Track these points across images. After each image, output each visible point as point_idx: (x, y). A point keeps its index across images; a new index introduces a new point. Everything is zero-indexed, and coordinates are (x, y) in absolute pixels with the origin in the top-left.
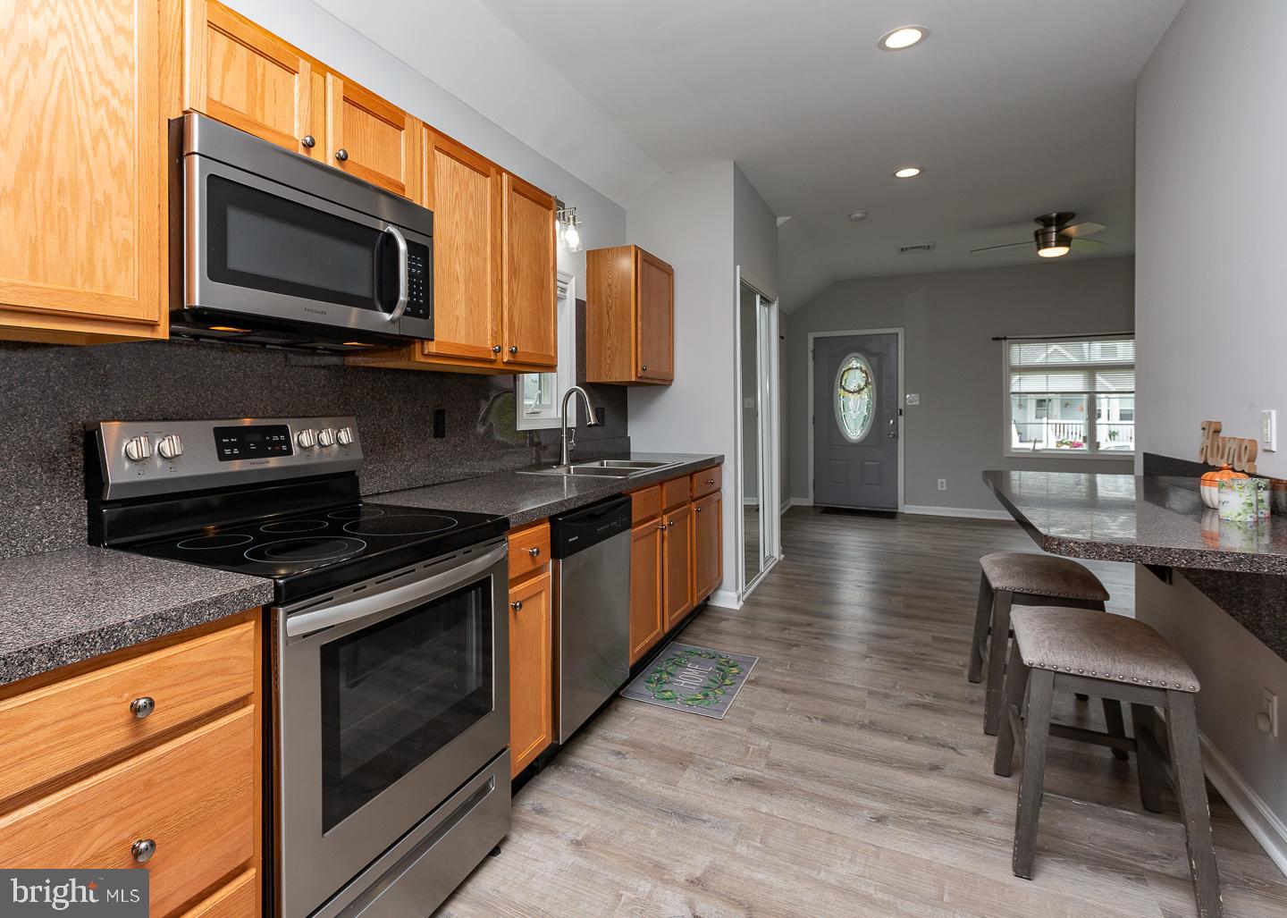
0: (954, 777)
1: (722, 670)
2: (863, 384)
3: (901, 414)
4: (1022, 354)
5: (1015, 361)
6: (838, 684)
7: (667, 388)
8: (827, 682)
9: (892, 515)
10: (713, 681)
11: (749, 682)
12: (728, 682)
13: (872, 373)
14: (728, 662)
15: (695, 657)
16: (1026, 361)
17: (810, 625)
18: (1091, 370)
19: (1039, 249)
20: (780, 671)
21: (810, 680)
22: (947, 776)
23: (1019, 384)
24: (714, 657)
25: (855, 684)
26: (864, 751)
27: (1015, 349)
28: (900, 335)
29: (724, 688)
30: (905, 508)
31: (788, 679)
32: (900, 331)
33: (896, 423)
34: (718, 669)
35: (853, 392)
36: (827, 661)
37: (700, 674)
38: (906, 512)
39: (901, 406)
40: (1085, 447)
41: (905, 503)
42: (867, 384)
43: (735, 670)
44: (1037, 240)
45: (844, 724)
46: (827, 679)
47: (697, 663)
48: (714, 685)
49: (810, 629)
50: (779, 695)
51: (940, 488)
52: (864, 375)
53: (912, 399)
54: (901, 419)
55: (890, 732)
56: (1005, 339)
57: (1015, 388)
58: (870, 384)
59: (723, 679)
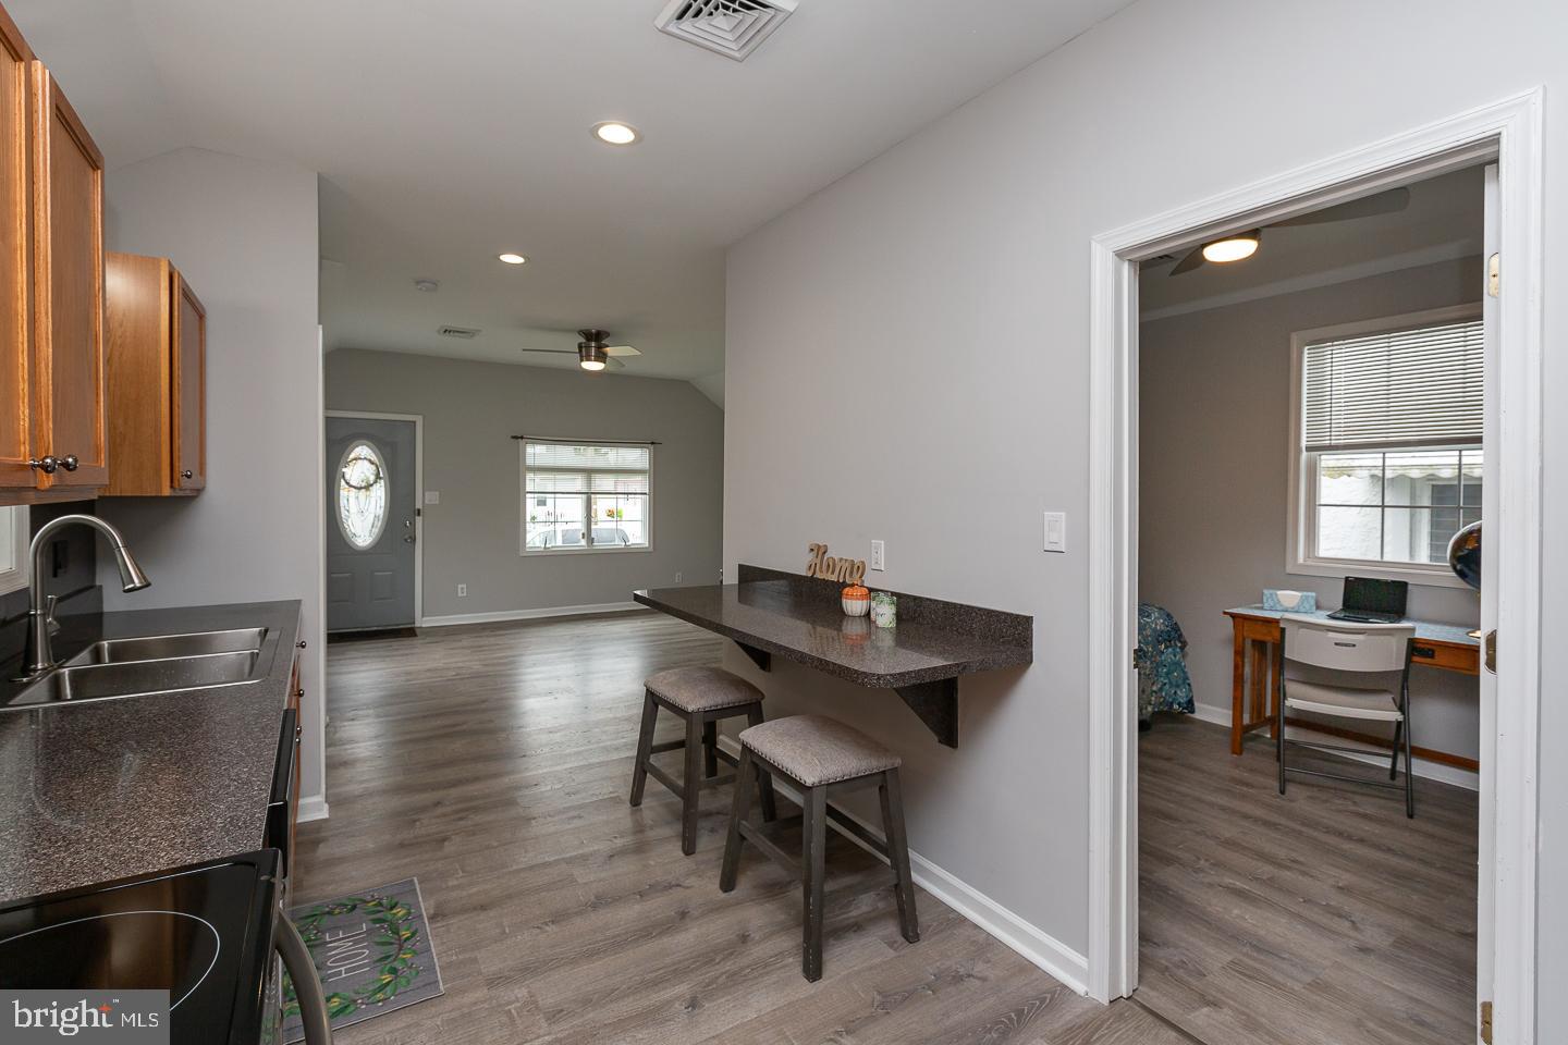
0: (703, 915)
1: (384, 921)
2: (372, 478)
3: (419, 514)
4: (536, 453)
5: (529, 461)
6: (531, 868)
7: (197, 499)
8: (518, 871)
9: (410, 632)
10: (383, 944)
11: (432, 918)
12: (405, 934)
13: (384, 466)
14: (380, 904)
15: (325, 921)
16: (539, 462)
17: (438, 804)
18: (589, 472)
19: (582, 360)
20: (455, 883)
21: (498, 878)
22: (697, 918)
23: (533, 482)
24: (354, 907)
25: (547, 859)
26: (619, 935)
27: (530, 449)
28: (418, 423)
29: (408, 945)
30: (423, 622)
31: (475, 890)
32: (419, 420)
33: (413, 524)
34: (375, 921)
35: (360, 488)
36: (495, 844)
37: (355, 944)
38: (424, 626)
39: (419, 505)
40: (583, 542)
41: (423, 616)
42: (378, 477)
43: (400, 912)
44: (580, 351)
45: (576, 913)
46: (515, 867)
47: (337, 928)
48: (393, 950)
49: (439, 811)
50: (481, 917)
51: (460, 595)
52: (374, 467)
53: (433, 498)
54: (419, 520)
55: (620, 898)
56: (522, 438)
57: (529, 488)
58: (380, 478)
59: (396, 932)
